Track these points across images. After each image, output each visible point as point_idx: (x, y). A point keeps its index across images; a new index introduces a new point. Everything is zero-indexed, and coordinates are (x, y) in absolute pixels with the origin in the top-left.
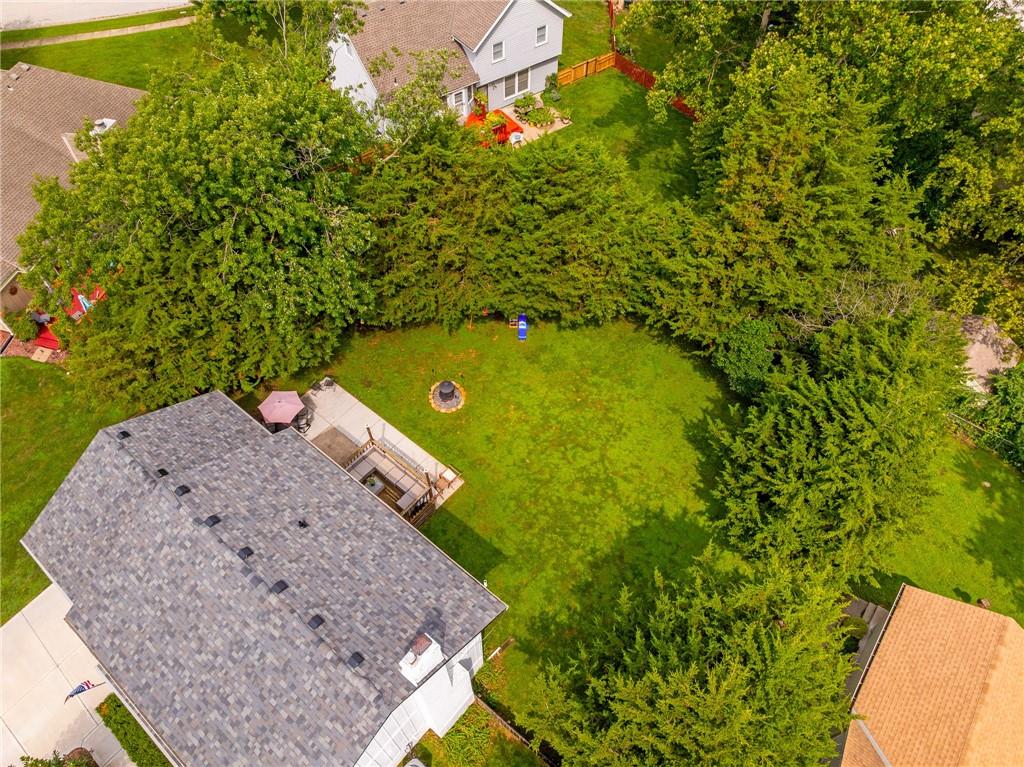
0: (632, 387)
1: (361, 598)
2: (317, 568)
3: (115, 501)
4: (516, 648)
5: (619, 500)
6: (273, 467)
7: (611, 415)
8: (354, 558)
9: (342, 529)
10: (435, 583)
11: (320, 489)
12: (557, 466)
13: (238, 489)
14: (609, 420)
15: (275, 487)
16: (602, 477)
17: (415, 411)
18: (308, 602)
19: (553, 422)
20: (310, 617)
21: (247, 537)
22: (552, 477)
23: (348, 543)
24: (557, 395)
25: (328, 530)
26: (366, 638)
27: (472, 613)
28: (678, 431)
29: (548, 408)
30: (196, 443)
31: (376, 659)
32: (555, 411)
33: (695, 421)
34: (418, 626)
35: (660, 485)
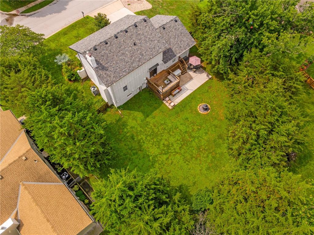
0: (206, 170)
4: (120, 117)
5: (160, 154)
13: (146, 32)
17: (199, 99)
18: (112, 42)
20: (107, 42)
23: (129, 54)
25: (133, 50)
26: (101, 52)
31: (95, 53)
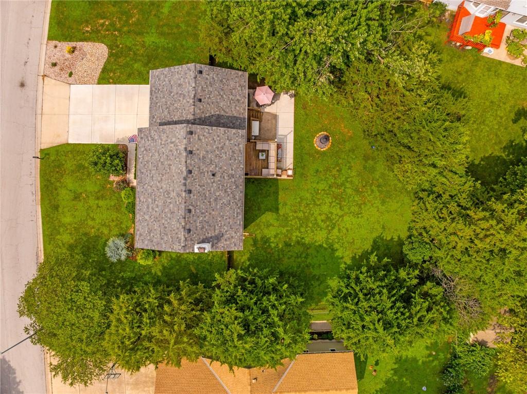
0: (383, 205)
1: (207, 214)
2: (204, 194)
3: (180, 94)
4: (252, 238)
5: (329, 234)
6: (225, 144)
7: (363, 206)
8: (217, 198)
9: (223, 186)
10: (231, 226)
11: (230, 165)
12: (325, 203)
13: (207, 145)
14: (360, 207)
15: (218, 153)
16: (334, 222)
17: (307, 135)
18: (192, 203)
19: (343, 188)
20: (188, 208)
21: (194, 166)
22: (320, 205)
23: (220, 192)
24: (356, 181)
25: (219, 183)
26: (197, 227)
27: (231, 244)
28: (375, 235)
29: (347, 182)
30: (220, 95)
31: (193, 235)
32: (348, 185)
33: (385, 238)
34: (213, 235)
35: (346, 243)
